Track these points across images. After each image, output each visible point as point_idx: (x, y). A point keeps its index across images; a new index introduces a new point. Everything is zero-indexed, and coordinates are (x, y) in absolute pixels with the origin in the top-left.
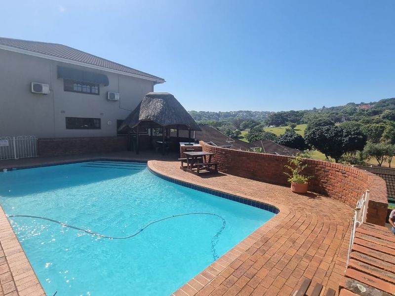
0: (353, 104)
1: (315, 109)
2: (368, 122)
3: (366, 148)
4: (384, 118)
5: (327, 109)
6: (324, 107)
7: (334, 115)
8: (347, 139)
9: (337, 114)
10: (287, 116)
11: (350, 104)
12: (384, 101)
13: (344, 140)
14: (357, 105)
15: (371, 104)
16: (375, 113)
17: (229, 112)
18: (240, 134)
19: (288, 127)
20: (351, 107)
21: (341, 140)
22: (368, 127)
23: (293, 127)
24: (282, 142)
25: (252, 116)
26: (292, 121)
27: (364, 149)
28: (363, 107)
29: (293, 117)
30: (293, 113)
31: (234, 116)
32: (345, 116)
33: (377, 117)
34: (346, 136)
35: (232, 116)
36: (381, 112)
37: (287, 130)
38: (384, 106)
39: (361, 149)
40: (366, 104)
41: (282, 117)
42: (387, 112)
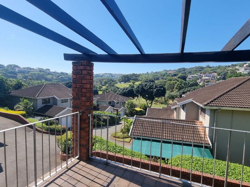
0: (166, 70)
1: (147, 73)
2: (171, 80)
3: (167, 95)
4: (178, 78)
5: (154, 73)
6: (152, 72)
7: (156, 76)
8: (155, 90)
9: (157, 75)
10: (131, 76)
11: (164, 70)
12: (180, 69)
13: (154, 91)
14: (168, 71)
15: (174, 70)
16: (175, 75)
17: (98, 74)
18: (102, 88)
19: (131, 83)
20: (165, 72)
21: (152, 91)
22: (170, 83)
23: (134, 83)
24: (121, 93)
25: (113, 76)
26: (134, 80)
27: (166, 95)
28: (170, 72)
29: (134, 77)
30: (134, 75)
31: (102, 76)
32: (161, 77)
33: (175, 77)
34: (155, 88)
35: (100, 76)
36: (178, 75)
37: (130, 85)
38: (180, 72)
39: (164, 96)
40: (172, 71)
41: (128, 77)
42: (180, 75)
